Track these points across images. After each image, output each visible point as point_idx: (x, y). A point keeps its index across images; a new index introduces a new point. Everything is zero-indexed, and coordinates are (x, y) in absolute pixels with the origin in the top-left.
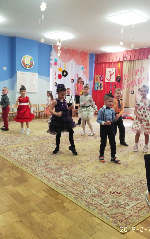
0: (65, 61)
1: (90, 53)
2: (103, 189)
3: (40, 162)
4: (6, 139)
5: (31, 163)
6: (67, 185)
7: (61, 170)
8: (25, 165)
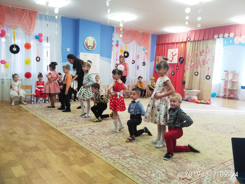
0: (127, 42)
1: (152, 34)
2: (172, 174)
3: (104, 143)
4: (70, 118)
5: (95, 143)
6: (134, 168)
7: (126, 152)
8: (90, 145)
